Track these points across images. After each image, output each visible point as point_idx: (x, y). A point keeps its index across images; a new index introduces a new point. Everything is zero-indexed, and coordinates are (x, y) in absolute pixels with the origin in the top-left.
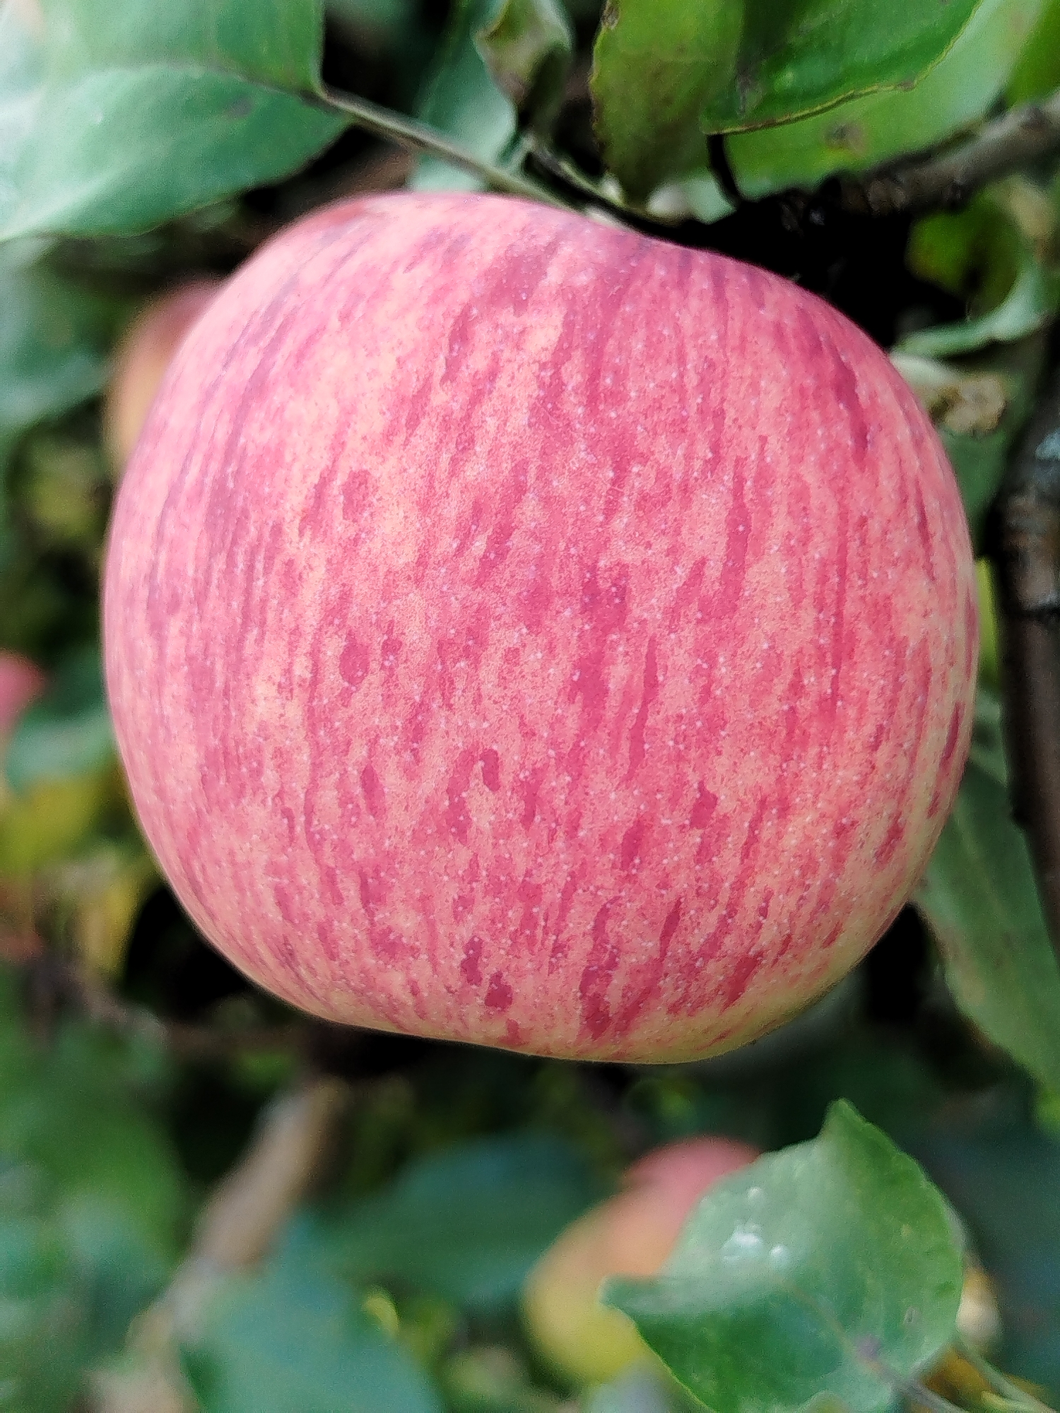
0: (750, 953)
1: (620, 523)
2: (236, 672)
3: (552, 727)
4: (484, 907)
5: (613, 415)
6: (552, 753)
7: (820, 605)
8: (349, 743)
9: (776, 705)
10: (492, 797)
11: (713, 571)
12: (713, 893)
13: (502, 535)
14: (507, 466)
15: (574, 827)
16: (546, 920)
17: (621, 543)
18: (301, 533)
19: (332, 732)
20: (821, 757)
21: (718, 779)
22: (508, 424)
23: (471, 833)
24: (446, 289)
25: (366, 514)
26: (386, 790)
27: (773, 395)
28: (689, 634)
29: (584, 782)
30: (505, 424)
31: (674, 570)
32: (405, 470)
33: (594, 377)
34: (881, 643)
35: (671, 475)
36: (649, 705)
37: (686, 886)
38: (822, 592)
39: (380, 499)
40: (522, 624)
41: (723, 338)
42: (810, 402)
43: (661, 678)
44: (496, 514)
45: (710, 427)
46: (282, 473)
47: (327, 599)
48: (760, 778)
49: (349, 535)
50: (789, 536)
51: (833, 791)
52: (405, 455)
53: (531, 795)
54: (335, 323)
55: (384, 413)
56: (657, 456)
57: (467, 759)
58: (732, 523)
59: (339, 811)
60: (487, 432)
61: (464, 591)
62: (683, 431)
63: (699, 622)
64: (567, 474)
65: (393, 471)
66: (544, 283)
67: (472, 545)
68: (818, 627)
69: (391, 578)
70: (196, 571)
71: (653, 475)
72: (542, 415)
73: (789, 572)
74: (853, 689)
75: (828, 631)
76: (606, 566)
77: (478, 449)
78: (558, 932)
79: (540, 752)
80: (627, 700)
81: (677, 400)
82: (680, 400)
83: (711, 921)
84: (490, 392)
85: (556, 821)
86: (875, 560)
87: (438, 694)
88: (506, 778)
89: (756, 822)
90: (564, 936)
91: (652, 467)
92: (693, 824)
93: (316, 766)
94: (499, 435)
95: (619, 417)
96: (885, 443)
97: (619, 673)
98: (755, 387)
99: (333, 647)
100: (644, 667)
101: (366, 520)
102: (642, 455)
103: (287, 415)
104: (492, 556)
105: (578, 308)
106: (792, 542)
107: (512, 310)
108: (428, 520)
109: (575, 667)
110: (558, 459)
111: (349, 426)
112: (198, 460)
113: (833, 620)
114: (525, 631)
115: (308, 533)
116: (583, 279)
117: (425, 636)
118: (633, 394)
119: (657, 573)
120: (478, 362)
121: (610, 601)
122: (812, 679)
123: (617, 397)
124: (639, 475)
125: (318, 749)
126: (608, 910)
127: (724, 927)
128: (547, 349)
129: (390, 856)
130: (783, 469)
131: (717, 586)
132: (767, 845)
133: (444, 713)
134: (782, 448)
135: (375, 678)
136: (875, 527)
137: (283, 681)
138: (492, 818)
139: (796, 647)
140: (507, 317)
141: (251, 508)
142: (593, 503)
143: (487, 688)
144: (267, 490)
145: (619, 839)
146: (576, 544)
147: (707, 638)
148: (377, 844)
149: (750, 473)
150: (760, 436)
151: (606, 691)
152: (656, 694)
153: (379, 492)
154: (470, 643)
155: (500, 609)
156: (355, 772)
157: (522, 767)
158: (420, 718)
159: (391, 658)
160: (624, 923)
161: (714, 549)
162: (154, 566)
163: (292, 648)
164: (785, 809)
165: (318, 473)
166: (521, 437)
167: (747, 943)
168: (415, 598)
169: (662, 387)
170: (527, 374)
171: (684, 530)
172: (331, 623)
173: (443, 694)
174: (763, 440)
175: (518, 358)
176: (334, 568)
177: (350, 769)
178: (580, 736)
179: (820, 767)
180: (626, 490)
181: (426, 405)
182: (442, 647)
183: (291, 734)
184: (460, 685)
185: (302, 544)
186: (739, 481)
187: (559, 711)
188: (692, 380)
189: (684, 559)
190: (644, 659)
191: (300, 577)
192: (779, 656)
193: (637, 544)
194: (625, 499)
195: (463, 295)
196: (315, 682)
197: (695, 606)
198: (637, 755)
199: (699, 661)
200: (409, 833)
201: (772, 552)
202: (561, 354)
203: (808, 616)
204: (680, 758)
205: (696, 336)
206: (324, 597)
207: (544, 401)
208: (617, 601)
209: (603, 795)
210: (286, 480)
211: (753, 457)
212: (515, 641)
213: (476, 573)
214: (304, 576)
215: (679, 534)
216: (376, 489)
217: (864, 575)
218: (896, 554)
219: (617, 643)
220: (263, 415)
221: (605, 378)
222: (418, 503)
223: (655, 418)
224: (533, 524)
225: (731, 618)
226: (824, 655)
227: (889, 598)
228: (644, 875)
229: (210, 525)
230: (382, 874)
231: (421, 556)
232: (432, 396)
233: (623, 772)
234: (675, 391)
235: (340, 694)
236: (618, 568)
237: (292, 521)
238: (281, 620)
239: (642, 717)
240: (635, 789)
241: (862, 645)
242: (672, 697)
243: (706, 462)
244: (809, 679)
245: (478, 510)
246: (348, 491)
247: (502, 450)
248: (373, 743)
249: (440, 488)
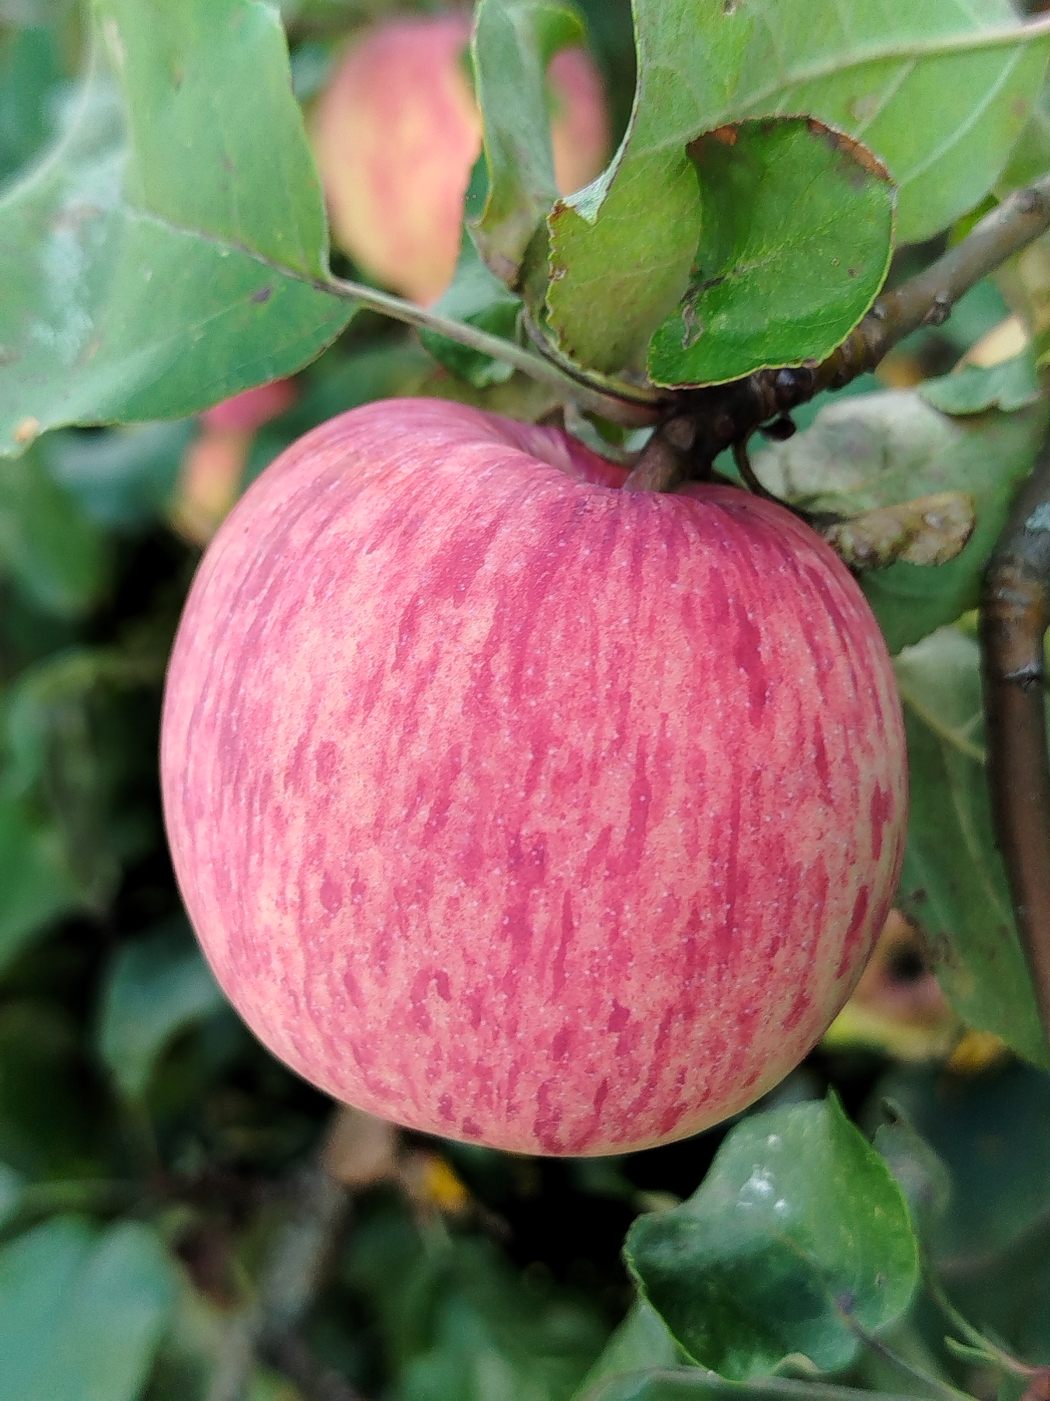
0: (675, 1105)
1: (539, 798)
2: (245, 884)
3: (489, 957)
4: (449, 1077)
5: (533, 703)
6: (490, 977)
7: (714, 855)
8: (332, 954)
9: (677, 940)
10: (446, 1005)
11: (619, 835)
12: (634, 1074)
13: (442, 805)
14: (445, 749)
15: (512, 1031)
16: (499, 1089)
17: (540, 815)
18: (286, 786)
19: (318, 944)
20: (720, 973)
21: (629, 997)
22: (446, 712)
23: (432, 1027)
24: (399, 577)
25: (334, 779)
26: (364, 991)
27: (676, 673)
28: (598, 888)
29: (518, 999)
30: (443, 712)
31: (584, 836)
32: (363, 746)
33: (518, 667)
34: (774, 874)
35: (582, 756)
36: (567, 944)
37: (609, 1070)
38: (716, 844)
39: (344, 768)
40: (460, 879)
41: (633, 621)
42: (711, 675)
43: (576, 924)
44: (437, 789)
45: (618, 711)
46: (270, 730)
47: (307, 843)
48: (666, 994)
49: (321, 795)
50: (686, 801)
51: (733, 994)
52: (363, 733)
53: (477, 1008)
54: (310, 599)
55: (346, 694)
56: (569, 739)
57: (423, 977)
58: (635, 795)
59: (331, 1000)
60: (429, 718)
61: (413, 850)
62: (593, 715)
63: (607, 878)
64: (494, 756)
65: (354, 745)
66: (480, 572)
67: (417, 813)
68: (713, 873)
69: (355, 834)
70: (213, 790)
71: (566, 757)
72: (474, 704)
73: (686, 831)
74: (748, 916)
75: (722, 875)
76: (527, 834)
77: (421, 732)
78: (510, 1098)
79: (481, 975)
80: (549, 940)
81: (589, 687)
82: (592, 688)
83: (636, 1091)
84: (431, 682)
85: (498, 1025)
86: (768, 806)
87: (397, 928)
88: (455, 993)
89: (665, 1026)
90: (515, 1101)
91: (566, 749)
92: (610, 1030)
93: (309, 966)
94: (438, 721)
95: (538, 705)
96: (784, 693)
97: (541, 920)
98: (659, 668)
99: (314, 883)
100: (561, 915)
101: (334, 784)
102: (557, 739)
103: (274, 678)
104: (434, 823)
105: (508, 600)
106: (689, 805)
107: (452, 601)
108: (382, 790)
109: (505, 913)
110: (487, 743)
111: (320, 701)
112: (212, 691)
113: (726, 865)
114: (463, 884)
115: (291, 788)
116: (516, 567)
117: (384, 883)
118: (550, 684)
119: (570, 839)
120: (422, 652)
121: (532, 861)
122: (709, 915)
123: (537, 687)
124: (554, 756)
125: (309, 955)
126: (547, 1086)
127: (647, 1094)
128: (479, 642)
129: (373, 1036)
130: (682, 742)
131: (622, 848)
132: (677, 1038)
133: (403, 941)
134: (682, 722)
135: (347, 910)
136: (768, 778)
137: (279, 900)
138: (448, 1019)
139: (693, 892)
140: (447, 608)
141: (249, 754)
142: (516, 781)
143: (436, 926)
144: (260, 742)
145: (551, 1040)
146: (502, 816)
147: (614, 891)
148: (362, 1026)
149: (652, 748)
150: (662, 714)
151: (531, 934)
152: (572, 936)
153: (344, 762)
154: (420, 891)
155: (442, 867)
156: (339, 976)
157: (468, 986)
158: (384, 943)
159: (359, 896)
160: (562, 1094)
161: (619, 817)
162: (186, 770)
163: (284, 876)
164: (690, 1013)
165: (297, 738)
166: (456, 724)
167: (669, 1100)
168: (374, 853)
169: (576, 676)
170: (462, 665)
171: (593, 803)
172: (311, 863)
173: (401, 928)
174: (665, 717)
175: (455, 650)
176: (312, 820)
177: (335, 972)
178: (512, 966)
179: (720, 979)
180: (544, 769)
181: (379, 690)
182: (398, 892)
183: (289, 940)
184: (414, 922)
185: (286, 795)
186: (642, 756)
187: (494, 947)
188: (603, 666)
189: (593, 828)
190: (561, 909)
191: (287, 822)
192: (678, 902)
193: (553, 816)
194: (543, 777)
195: (412, 585)
196: (302, 906)
197: (603, 865)
198: (560, 982)
199: (608, 910)
200: (385, 1022)
201: (670, 816)
202: (491, 647)
203: (704, 865)
204: (595, 983)
205: (609, 622)
206: (305, 841)
207: (475, 690)
208: (537, 862)
209: (534, 1009)
210: (273, 738)
211: (655, 734)
212: (455, 892)
213: (421, 837)
214: (290, 821)
215: (589, 806)
216: (341, 760)
217: (756, 823)
218: (790, 795)
219: (539, 896)
220: (256, 672)
221: (528, 668)
222: (374, 776)
223: (569, 705)
224: (466, 799)
225: (634, 874)
226: (719, 895)
227: (782, 835)
228: (573, 1064)
229: (221, 756)
230: (368, 1046)
231: (378, 820)
232: (384, 682)
233: (550, 993)
234: (586, 679)
235: (323, 917)
236: (538, 836)
237: (279, 774)
238: (274, 852)
239: (562, 953)
240: (560, 1005)
241: (755, 881)
242: (586, 938)
243: (614, 742)
244: (706, 916)
245: (422, 784)
246: (320, 757)
247: (440, 735)
248: (350, 957)
249: (391, 763)
